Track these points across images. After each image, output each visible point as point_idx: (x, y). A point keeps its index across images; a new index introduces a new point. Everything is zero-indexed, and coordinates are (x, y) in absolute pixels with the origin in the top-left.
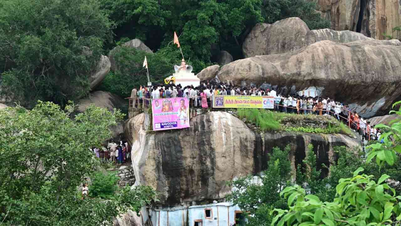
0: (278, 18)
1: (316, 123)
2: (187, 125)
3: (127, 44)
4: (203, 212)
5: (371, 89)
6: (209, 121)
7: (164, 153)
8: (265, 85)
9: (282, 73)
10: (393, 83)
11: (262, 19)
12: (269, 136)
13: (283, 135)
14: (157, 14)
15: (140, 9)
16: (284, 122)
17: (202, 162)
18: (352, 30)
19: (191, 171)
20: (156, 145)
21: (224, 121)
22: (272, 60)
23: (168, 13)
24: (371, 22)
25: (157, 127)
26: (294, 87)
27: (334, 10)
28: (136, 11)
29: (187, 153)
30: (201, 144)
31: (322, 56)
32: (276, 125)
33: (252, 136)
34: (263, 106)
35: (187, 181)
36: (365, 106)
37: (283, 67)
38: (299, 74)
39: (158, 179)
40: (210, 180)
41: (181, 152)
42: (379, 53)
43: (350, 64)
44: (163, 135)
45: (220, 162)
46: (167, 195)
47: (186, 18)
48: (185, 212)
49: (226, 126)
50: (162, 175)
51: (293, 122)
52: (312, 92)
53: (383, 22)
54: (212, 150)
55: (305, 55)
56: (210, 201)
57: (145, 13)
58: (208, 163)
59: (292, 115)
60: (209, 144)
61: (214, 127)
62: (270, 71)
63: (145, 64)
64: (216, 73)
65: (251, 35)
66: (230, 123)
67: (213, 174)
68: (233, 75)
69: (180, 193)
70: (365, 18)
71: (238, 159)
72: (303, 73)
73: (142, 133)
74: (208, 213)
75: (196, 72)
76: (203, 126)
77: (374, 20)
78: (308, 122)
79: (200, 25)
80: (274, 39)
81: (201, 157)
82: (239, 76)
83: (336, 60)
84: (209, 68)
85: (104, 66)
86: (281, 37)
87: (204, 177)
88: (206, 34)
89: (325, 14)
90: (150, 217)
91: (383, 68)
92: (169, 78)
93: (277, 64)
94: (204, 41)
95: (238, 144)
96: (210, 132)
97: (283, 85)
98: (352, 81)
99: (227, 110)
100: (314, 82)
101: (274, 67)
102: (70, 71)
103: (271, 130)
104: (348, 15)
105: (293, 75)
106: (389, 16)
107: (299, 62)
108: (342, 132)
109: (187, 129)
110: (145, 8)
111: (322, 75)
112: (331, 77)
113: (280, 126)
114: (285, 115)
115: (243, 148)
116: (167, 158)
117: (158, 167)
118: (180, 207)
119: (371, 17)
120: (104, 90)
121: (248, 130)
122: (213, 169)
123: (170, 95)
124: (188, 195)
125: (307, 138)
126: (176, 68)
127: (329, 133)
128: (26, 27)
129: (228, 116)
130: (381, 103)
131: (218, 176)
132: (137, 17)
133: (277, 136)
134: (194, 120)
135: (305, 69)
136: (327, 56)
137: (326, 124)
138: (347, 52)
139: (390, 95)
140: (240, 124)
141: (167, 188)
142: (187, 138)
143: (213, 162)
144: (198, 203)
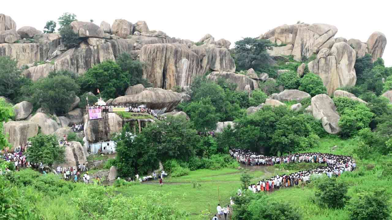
0: (135, 84)
1: (142, 115)
2: (101, 117)
3: (88, 93)
4: (107, 144)
5: (161, 105)
6: (107, 116)
7: (93, 126)
8: (128, 105)
9: (132, 100)
10: (168, 103)
11: (130, 85)
12: (127, 120)
13: (131, 119)
14: (97, 84)
15: (91, 82)
16: (132, 115)
17: (105, 128)
18: (161, 88)
19: (102, 131)
20: (90, 124)
21: (112, 115)
22: (129, 97)
23: (100, 84)
24: (166, 85)
25: (91, 118)
26: (137, 105)
27: (155, 82)
28: (89, 83)
29: (101, 126)
30: (105, 123)
31: (145, 95)
32: (130, 116)
33: (121, 120)
34: (125, 111)
35: (101, 135)
36: (161, 110)
37: (133, 99)
38: (138, 101)
39: (91, 134)
40: (108, 134)
41: (98, 126)
42: (164, 94)
43: (154, 97)
44: (92, 121)
45: (111, 128)
46: (94, 139)
47: (106, 85)
48: (100, 144)
49: (113, 117)
50: (93, 133)
51: (135, 115)
52: (142, 106)
53: (170, 85)
54: (109, 125)
55: (140, 95)
56: (109, 141)
57: (92, 83)
58: (108, 129)
59: (135, 113)
60: (108, 123)
61: (109, 117)
62: (129, 100)
63: (87, 99)
64: (112, 101)
65: (127, 90)
66: (114, 116)
67: (109, 132)
68: (117, 101)
69: (99, 138)
70: (164, 84)
71: (117, 127)
72: (139, 100)
73: (87, 120)
74: (108, 144)
75: (105, 101)
76: (106, 117)
77: (167, 85)
78: (140, 115)
79: (110, 87)
80: (133, 91)
81: (105, 127)
82: (119, 102)
83: (149, 96)
84: (110, 100)
85: (77, 100)
86: (136, 90)
87: (106, 133)
88: (112, 90)
89: (152, 83)
90: (90, 147)
91: (165, 98)
92: (96, 103)
93: (131, 98)
94: (111, 92)
95: (117, 122)
96: (108, 119)
97: (133, 104)
98: (154, 103)
99: (114, 112)
100: (143, 103)
101: (130, 99)
102: (64, 101)
103: (127, 118)
104: (159, 83)
105: (136, 101)
106: (172, 83)
107: (138, 97)
108: (150, 118)
109: (101, 119)
110: (92, 82)
111: (145, 101)
112: (148, 102)
113: (131, 117)
114: (132, 113)
115: (119, 124)
116: (94, 127)
117: (91, 131)
118: (99, 143)
119: (166, 84)
120: (79, 108)
121: (120, 118)
122: (109, 130)
123: (96, 108)
124: (101, 139)
125: (139, 120)
126: (98, 100)
127: (146, 118)
128: (50, 89)
129: (114, 114)
130: (165, 109)
131: (111, 133)
132: (90, 85)
133: (129, 120)
134: (103, 115)
135: (140, 99)
136: (147, 95)
137: (145, 115)
138: (153, 93)
139: (168, 106)
140: (118, 116)
141: (94, 137)
142: (101, 121)
143: (109, 128)
144: (105, 141)
